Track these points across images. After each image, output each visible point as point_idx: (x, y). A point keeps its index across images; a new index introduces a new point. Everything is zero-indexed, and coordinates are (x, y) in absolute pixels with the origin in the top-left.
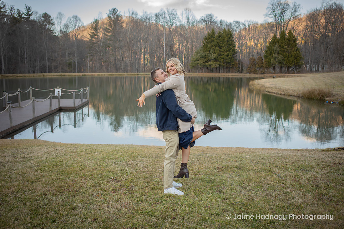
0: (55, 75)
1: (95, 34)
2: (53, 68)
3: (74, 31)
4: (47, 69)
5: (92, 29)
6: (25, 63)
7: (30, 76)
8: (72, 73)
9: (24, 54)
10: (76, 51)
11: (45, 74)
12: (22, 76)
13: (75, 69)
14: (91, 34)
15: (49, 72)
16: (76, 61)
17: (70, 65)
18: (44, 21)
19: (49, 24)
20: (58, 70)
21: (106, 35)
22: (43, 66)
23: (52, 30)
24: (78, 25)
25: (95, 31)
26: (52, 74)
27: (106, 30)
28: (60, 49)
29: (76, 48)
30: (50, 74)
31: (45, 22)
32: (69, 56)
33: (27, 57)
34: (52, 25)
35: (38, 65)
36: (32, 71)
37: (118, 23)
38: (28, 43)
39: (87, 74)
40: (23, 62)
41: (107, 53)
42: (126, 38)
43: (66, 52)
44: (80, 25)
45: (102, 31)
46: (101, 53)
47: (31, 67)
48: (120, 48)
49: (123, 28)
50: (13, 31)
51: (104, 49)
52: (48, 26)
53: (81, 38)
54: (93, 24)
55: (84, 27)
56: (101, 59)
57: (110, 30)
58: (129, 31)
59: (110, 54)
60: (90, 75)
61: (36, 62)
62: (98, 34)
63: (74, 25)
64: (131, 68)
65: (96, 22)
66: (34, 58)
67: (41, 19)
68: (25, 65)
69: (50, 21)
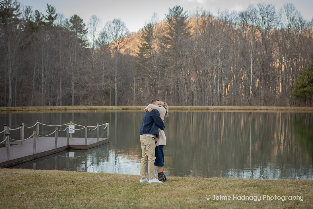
0: (82, 108)
1: (147, 46)
2: (81, 98)
3: (115, 42)
4: (73, 99)
5: (142, 39)
6: (41, 90)
7: (46, 110)
8: (108, 106)
9: (41, 78)
10: (116, 73)
11: (68, 107)
12: (35, 109)
13: (113, 100)
14: (141, 46)
15: (76, 104)
16: (116, 88)
17: (107, 93)
18: (72, 28)
19: (80, 32)
20: (87, 102)
21: (164, 48)
22: (68, 95)
23: (84, 41)
24: (120, 34)
25: (147, 42)
26: (79, 107)
27: (164, 40)
28: (93, 69)
29: (116, 67)
30: (75, 107)
31: (74, 29)
32: (106, 80)
33: (46, 82)
34: (84, 34)
35: (60, 94)
36: (52, 103)
37: (183, 29)
38: (47, 60)
39: (129, 108)
40: (39, 90)
41: (163, 75)
42: (192, 53)
43: (101, 74)
44: (124, 33)
45: (158, 42)
46: (154, 76)
47: (50, 96)
48: (183, 68)
49: (191, 36)
50: (26, 44)
51: (159, 69)
52: (78, 34)
53: (125, 53)
54: (144, 31)
55: (129, 35)
56: (154, 85)
57: (169, 40)
58: (197, 42)
59: (168, 77)
60: (134, 109)
61: (57, 89)
62: (152, 47)
63: (114, 34)
64: (198, 98)
65: (149, 28)
66: (55, 84)
67: (68, 25)
68: (42, 93)
69: (81, 27)
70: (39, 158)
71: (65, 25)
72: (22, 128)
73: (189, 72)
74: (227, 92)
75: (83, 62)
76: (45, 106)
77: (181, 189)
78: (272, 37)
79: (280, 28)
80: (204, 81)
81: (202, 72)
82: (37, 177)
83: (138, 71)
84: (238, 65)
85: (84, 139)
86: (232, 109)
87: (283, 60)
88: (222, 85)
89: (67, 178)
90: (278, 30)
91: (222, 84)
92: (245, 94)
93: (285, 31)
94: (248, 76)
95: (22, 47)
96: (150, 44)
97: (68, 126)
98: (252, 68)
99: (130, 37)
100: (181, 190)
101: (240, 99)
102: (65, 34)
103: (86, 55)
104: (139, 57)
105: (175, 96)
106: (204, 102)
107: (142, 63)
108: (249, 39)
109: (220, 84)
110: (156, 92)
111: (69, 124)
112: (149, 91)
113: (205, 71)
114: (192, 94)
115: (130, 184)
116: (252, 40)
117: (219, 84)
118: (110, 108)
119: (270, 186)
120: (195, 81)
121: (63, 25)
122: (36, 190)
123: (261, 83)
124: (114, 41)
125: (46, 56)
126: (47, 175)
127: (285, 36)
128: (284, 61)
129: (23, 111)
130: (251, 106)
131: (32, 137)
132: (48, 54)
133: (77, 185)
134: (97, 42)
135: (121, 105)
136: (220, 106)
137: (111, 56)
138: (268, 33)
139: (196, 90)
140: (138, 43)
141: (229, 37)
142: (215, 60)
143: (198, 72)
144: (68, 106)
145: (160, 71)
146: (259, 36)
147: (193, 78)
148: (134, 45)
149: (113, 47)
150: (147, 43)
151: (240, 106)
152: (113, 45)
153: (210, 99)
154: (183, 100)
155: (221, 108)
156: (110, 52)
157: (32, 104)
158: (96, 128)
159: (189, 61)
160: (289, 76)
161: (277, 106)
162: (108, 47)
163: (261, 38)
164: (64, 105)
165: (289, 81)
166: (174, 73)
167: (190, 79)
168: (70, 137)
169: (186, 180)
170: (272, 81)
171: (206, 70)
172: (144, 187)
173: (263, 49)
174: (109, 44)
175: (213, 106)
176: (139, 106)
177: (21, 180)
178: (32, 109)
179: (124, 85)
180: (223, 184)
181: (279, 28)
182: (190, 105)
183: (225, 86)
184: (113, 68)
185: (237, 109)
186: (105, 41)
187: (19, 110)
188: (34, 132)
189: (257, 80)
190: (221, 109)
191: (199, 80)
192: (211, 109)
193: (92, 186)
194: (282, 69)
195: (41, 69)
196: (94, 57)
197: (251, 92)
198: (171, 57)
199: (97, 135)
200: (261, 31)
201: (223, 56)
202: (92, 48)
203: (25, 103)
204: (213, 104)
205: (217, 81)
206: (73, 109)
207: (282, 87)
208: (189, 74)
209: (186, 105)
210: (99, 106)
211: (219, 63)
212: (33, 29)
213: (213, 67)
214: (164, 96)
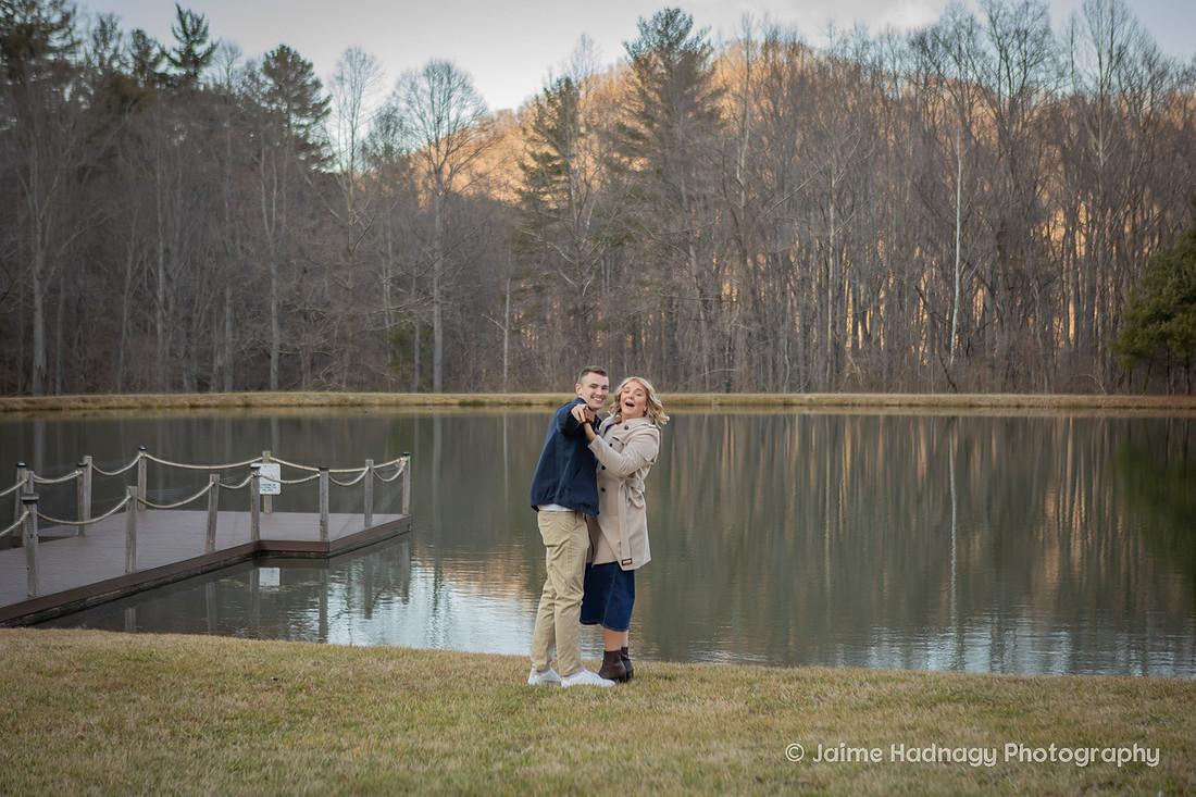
0: (307, 401)
1: (557, 163)
2: (305, 363)
3: (433, 151)
4: (274, 366)
5: (538, 136)
6: (154, 332)
7: (171, 407)
8: (409, 391)
9: (153, 286)
10: (437, 266)
11: (256, 396)
12: (130, 403)
13: (427, 369)
14: (532, 163)
15: (285, 385)
16: (437, 325)
17: (402, 341)
18: (271, 97)
19: (302, 112)
20: (329, 376)
21: (620, 169)
22: (253, 349)
23: (314, 146)
24: (453, 117)
25: (557, 149)
26: (295, 396)
27: (622, 140)
28: (348, 252)
29: (437, 245)
30: (282, 397)
31: (280, 100)
32: (398, 294)
33: (171, 301)
34: (318, 118)
35: (226, 346)
36: (196, 381)
37: (693, 98)
38: (178, 218)
39: (487, 401)
40: (146, 330)
41: (617, 273)
42: (727, 188)
43: (380, 270)
44: (467, 113)
45: (595, 146)
46: (583, 277)
47: (189, 356)
48: (691, 248)
49: (723, 125)
50: (100, 159)
51: (601, 252)
52: (294, 119)
53: (471, 192)
54: (545, 106)
55: (486, 123)
56: (581, 313)
57: (639, 139)
58: (746, 147)
59: (636, 283)
60: (504, 404)
61: (215, 327)
62: (574, 165)
63: (430, 118)
64: (750, 363)
65: (561, 93)
66: (207, 307)
67: (255, 84)
68: (156, 342)
69: (306, 91)
70: (149, 589)
71: (244, 83)
72: (84, 474)
73: (714, 261)
74: (861, 339)
75: (313, 223)
76: (169, 393)
77: (684, 708)
78: (1038, 125)
79: (1069, 90)
80: (775, 296)
81: (768, 261)
82: (142, 661)
83: (522, 257)
84: (906, 236)
85: (316, 517)
86: (881, 405)
87: (1082, 213)
88: (841, 312)
89: (254, 666)
90: (1060, 97)
91: (842, 307)
92: (933, 345)
93: (1088, 102)
94: (944, 276)
95: (84, 169)
96: (565, 156)
97: (258, 468)
98: (961, 247)
99: (491, 130)
100: (685, 713)
101: (913, 367)
102: (243, 118)
103: (323, 199)
104: (524, 207)
105: (662, 355)
106: (775, 378)
107: (537, 226)
108: (949, 135)
109: (834, 306)
110: (589, 340)
111: (261, 461)
112: (564, 334)
113: (777, 260)
114: (726, 348)
115: (493, 691)
116: (958, 138)
117: (830, 306)
118: (415, 401)
119: (1030, 701)
120: (738, 296)
121: (237, 87)
122: (137, 710)
123: (993, 304)
124: (430, 143)
125: (171, 204)
126: (178, 652)
127: (1090, 122)
128: (1083, 220)
129: (87, 411)
130: (956, 392)
131: (122, 510)
132: (179, 196)
133: (291, 694)
134: (364, 149)
135: (456, 390)
136: (836, 391)
137: (417, 203)
138: (1023, 112)
139: (744, 329)
140: (521, 153)
141: (871, 127)
142: (816, 217)
143: (749, 260)
144: (255, 393)
145: (604, 259)
146: (988, 121)
147: (731, 286)
148: (504, 161)
149: (424, 167)
150: (554, 153)
151: (913, 392)
152: (425, 161)
153: (795, 365)
154: (694, 370)
155: (838, 401)
156: (413, 185)
157: (119, 386)
158: (364, 478)
159: (718, 218)
160: (1104, 277)
161: (1057, 392)
162: (404, 169)
163: (995, 132)
164: (239, 390)
165: (1102, 297)
166: (658, 266)
167: (720, 289)
168: (262, 510)
169: (706, 675)
170: (1037, 297)
171: (783, 253)
172: (546, 702)
173: (1003, 174)
174: (409, 157)
175: (807, 390)
176: (525, 392)
177: (83, 670)
178: (119, 404)
179: (468, 311)
180: (848, 694)
181: (1064, 93)
182: (718, 390)
183: (855, 316)
184: (426, 249)
185: (900, 405)
186: (395, 146)
187: (73, 409)
188: (130, 491)
189: (980, 293)
190: (841, 405)
191: (753, 292)
192: (801, 405)
193: (348, 698)
194: (1075, 251)
195: (153, 251)
196: (353, 206)
197: (955, 339)
198: (646, 206)
199: (366, 504)
200: (993, 104)
201: (849, 202)
202: (346, 174)
203: (95, 381)
204: (809, 384)
205: (824, 296)
206: (274, 402)
207: (1077, 319)
208: (718, 269)
209: (705, 388)
210: (371, 391)
211: (832, 226)
212: (124, 99)
213: (810, 243)
214: (622, 353)
